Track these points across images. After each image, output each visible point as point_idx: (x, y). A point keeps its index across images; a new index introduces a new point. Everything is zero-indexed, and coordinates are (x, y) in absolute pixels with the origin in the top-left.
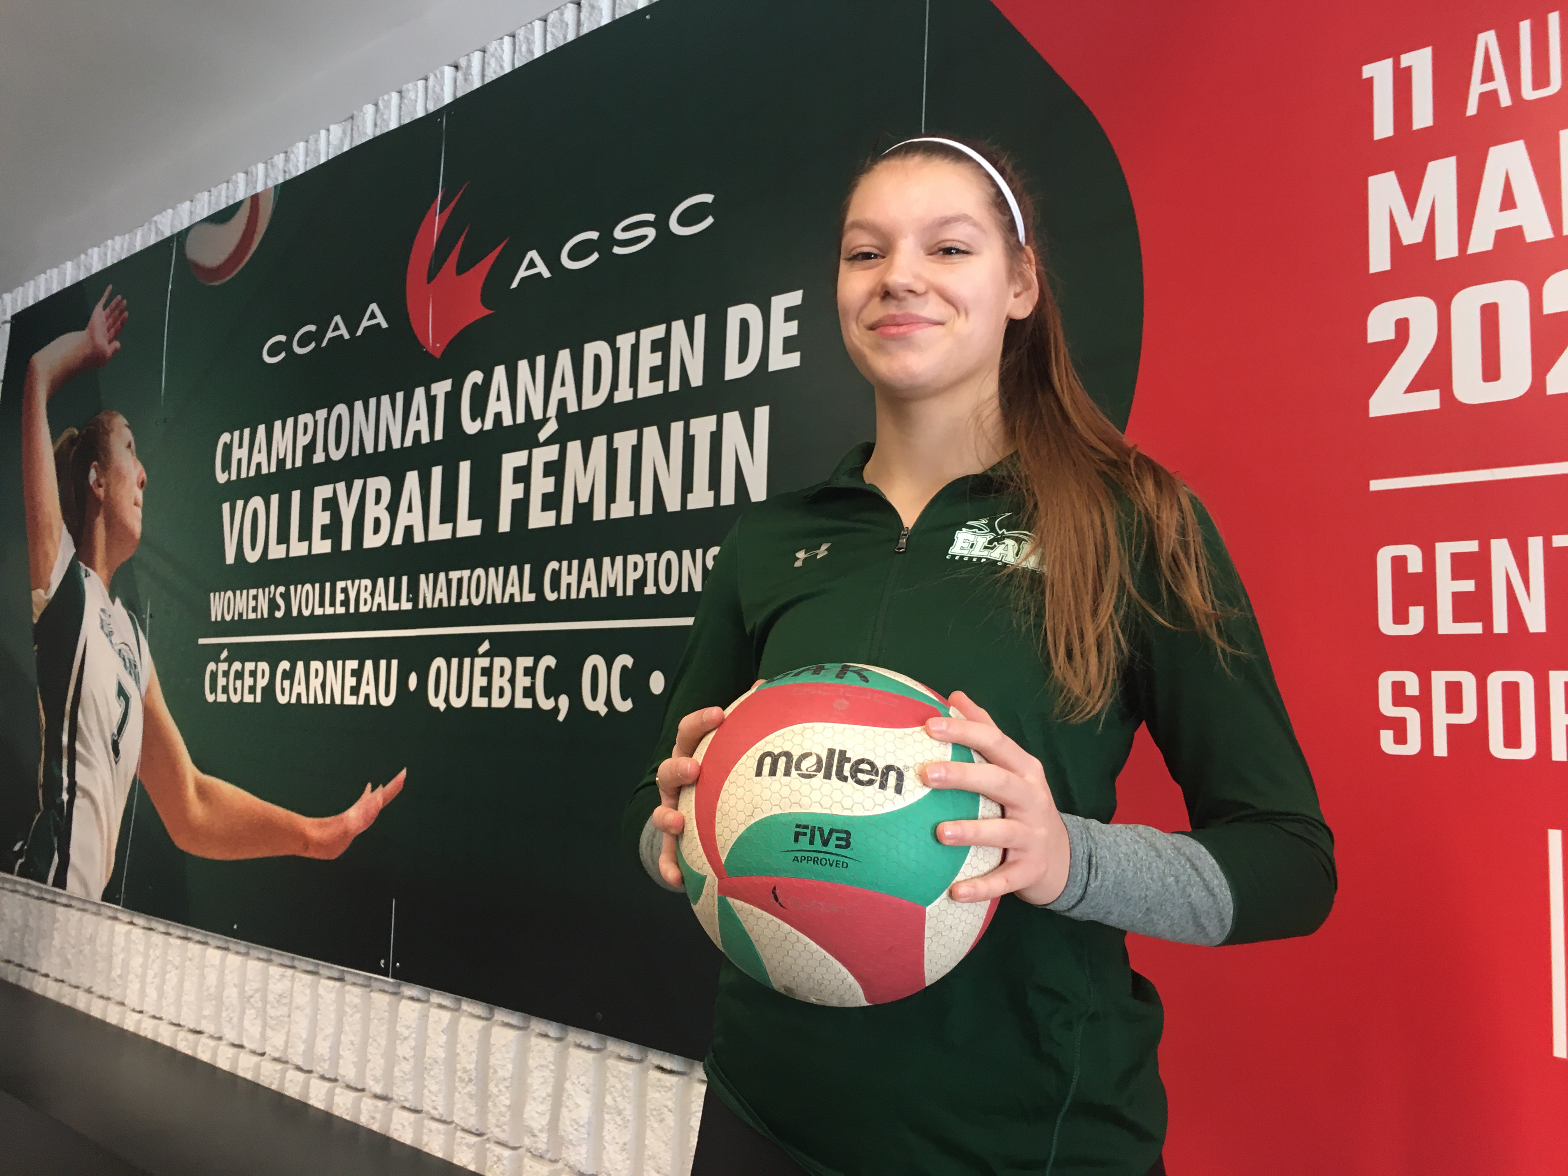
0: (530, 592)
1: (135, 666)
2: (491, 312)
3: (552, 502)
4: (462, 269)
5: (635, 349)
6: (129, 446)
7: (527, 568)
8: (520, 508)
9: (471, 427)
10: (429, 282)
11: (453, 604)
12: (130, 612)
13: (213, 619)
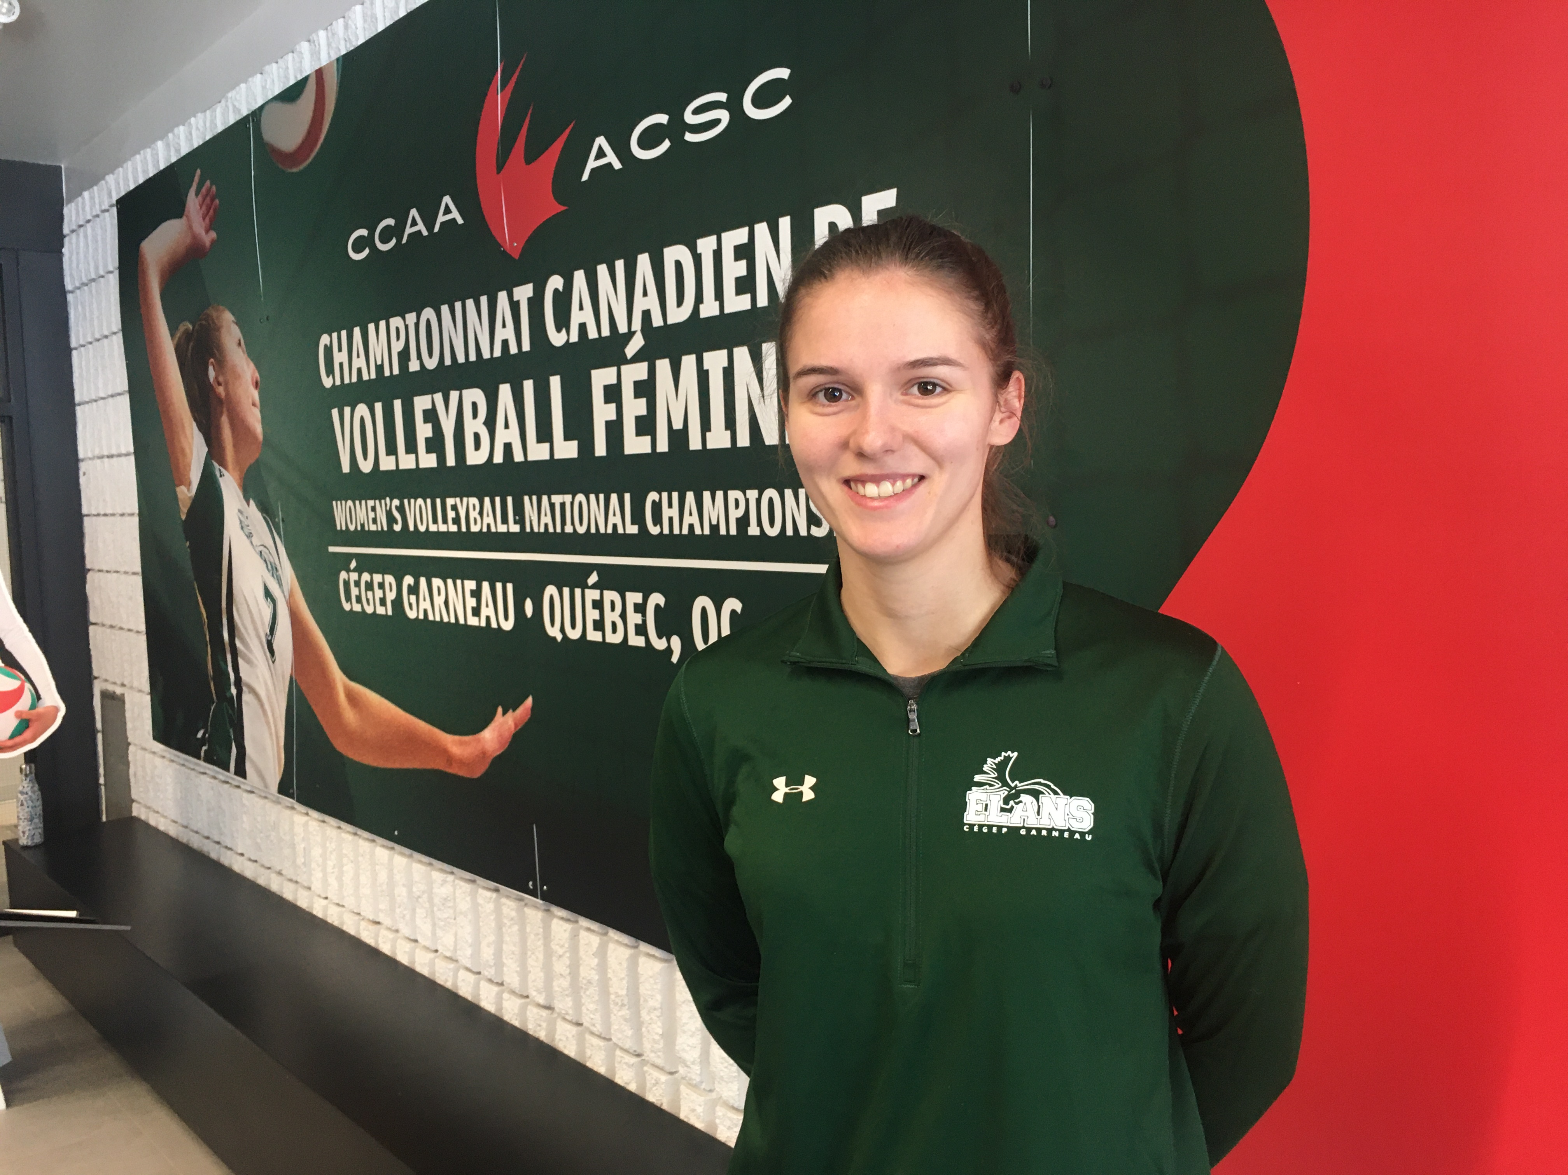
0: (633, 523)
1: (276, 569)
2: (566, 208)
3: (646, 426)
4: (530, 158)
5: (718, 255)
6: (239, 344)
7: (627, 496)
8: (615, 429)
9: (557, 339)
10: (498, 173)
11: (559, 530)
12: (264, 515)
13: (339, 528)
